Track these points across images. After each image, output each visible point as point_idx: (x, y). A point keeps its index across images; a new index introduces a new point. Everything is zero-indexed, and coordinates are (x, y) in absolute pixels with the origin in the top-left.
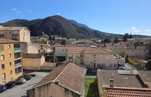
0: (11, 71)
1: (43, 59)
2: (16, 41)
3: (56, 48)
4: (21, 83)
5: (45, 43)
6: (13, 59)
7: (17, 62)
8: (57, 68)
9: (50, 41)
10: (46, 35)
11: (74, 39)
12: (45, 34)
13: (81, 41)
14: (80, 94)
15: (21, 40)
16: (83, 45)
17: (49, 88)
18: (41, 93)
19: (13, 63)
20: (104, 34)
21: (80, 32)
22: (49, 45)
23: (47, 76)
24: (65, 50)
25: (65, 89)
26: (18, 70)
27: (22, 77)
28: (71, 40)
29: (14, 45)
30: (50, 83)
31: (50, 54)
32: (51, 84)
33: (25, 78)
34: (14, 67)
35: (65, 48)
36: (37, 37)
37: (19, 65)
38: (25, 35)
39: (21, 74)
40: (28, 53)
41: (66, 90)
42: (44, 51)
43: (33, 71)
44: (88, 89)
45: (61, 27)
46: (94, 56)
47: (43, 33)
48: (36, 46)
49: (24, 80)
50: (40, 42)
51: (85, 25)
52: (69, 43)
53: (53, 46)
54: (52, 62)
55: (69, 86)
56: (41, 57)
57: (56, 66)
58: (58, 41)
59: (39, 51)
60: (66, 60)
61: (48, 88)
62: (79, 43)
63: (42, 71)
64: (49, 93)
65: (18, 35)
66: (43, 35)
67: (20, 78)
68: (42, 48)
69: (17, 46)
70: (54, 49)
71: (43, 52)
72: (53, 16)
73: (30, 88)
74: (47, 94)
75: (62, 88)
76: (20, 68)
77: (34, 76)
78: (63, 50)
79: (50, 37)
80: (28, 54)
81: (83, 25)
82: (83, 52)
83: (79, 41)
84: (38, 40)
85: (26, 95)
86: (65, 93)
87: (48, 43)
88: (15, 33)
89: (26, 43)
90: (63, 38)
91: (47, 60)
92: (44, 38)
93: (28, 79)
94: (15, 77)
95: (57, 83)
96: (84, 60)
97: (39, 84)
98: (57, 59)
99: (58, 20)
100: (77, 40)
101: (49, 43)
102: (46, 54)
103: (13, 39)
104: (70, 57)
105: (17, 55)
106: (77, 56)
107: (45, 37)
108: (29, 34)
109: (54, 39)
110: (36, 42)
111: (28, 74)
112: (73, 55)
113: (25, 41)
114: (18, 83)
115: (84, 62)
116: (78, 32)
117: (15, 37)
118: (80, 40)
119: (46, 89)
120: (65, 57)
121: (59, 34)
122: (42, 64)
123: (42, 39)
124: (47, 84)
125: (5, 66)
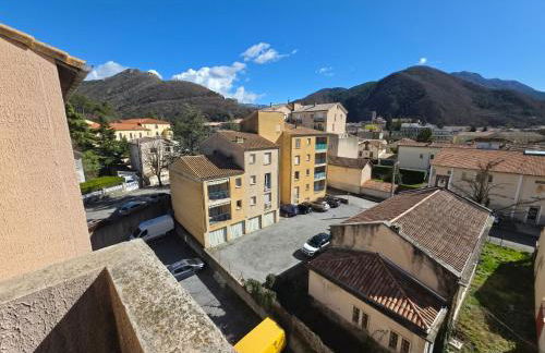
0: (308, 186)
1: (367, 171)
2: (320, 132)
3: (401, 149)
4: (321, 210)
5: (375, 136)
6: (313, 165)
7: (319, 170)
8: (398, 196)
9: (387, 133)
10: (380, 119)
11: (459, 128)
12: (377, 116)
13: (486, 134)
14: (458, 275)
15: (329, 130)
16: (496, 145)
17: (375, 234)
18: (357, 238)
19: (312, 172)
21: (490, 106)
22: (385, 142)
23: (372, 209)
24: (426, 157)
25: (415, 248)
26: (319, 185)
27: (323, 199)
28: (449, 129)
29: (317, 139)
30: (378, 225)
31: (384, 162)
32: (381, 228)
33: (330, 203)
34: (312, 179)
35: (427, 152)
36: (360, 124)
37: (321, 177)
38: (336, 120)
39: (322, 194)
40: (339, 155)
41: (417, 252)
42: (371, 154)
43: (345, 193)
44: (488, 274)
45: (423, 95)
46: (537, 182)
47: (374, 113)
48: (355, 143)
49: (327, 206)
50: (364, 135)
51: (514, 83)
52: (443, 138)
53: (394, 145)
54: (388, 180)
55: (426, 246)
56: (362, 167)
57: (396, 193)
58: (409, 133)
59: (360, 154)
60: (427, 181)
61: (372, 234)
62: (480, 139)
63: (361, 196)
64: (374, 243)
65: (323, 120)
66: (374, 118)
67: (320, 200)
68: (366, 149)
69: (321, 141)
70: (396, 151)
71: (368, 156)
72: (405, 71)
73: (338, 222)
74: (370, 245)
75: (407, 245)
76: (322, 182)
77: (345, 202)
78: (421, 156)
79: (389, 124)
80: (338, 158)
81: (505, 83)
82: (489, 166)
83: (479, 133)
84: (360, 130)
85: (328, 233)
86: (414, 258)
87: (381, 136)
88: (320, 115)
89: (337, 136)
90: (423, 124)
91: (376, 174)
92: (373, 126)
93: (334, 205)
94: (312, 196)
95: (394, 229)
96: (491, 191)
97: (354, 219)
98: (400, 176)
99: (416, 78)
100: (473, 130)
101: (384, 138)
102: (376, 162)
103: (315, 128)
104: (438, 177)
105: (320, 157)
106: (464, 174)
107: (376, 122)
108: (345, 117)
109: (398, 128)
110: (355, 134)
111: (335, 195)
112: (449, 172)
113: (336, 132)
114: (316, 208)
115: (490, 197)
116: (482, 107)
117: (319, 123)
118: (485, 130)
119: (369, 235)
120: (423, 173)
121: (413, 115)
122: (363, 182)
123: (369, 127)
124: (373, 226)
125: (300, 174)
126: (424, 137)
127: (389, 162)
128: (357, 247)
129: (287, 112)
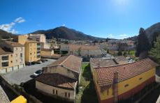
0: (34, 57)
1: (53, 52)
6: (36, 51)
7: (38, 52)
15: (41, 41)
20: (94, 38)
24: (67, 47)
26: (38, 56)
28: (71, 41)
29: (37, 44)
34: (36, 55)
37: (39, 54)
38: (43, 38)
39: (40, 59)
47: (53, 37)
54: (59, 54)
57: (61, 57)
60: (68, 53)
64: (57, 70)
70: (60, 46)
81: (80, 32)
83: (77, 42)
86: (68, 72)
88: (38, 37)
91: (55, 52)
94: (36, 60)
95: (62, 66)
101: (57, 43)
102: (55, 49)
103: (37, 41)
105: (38, 49)
107: (54, 39)
109: (60, 41)
110: (48, 42)
111: (43, 59)
113: (43, 42)
114: (38, 63)
115: (81, 54)
117: (38, 39)
119: (55, 69)
122: (52, 55)
123: (52, 40)
125: (32, 53)
126: (66, 43)
127: (59, 49)
128: (52, 72)
129: (27, 36)
